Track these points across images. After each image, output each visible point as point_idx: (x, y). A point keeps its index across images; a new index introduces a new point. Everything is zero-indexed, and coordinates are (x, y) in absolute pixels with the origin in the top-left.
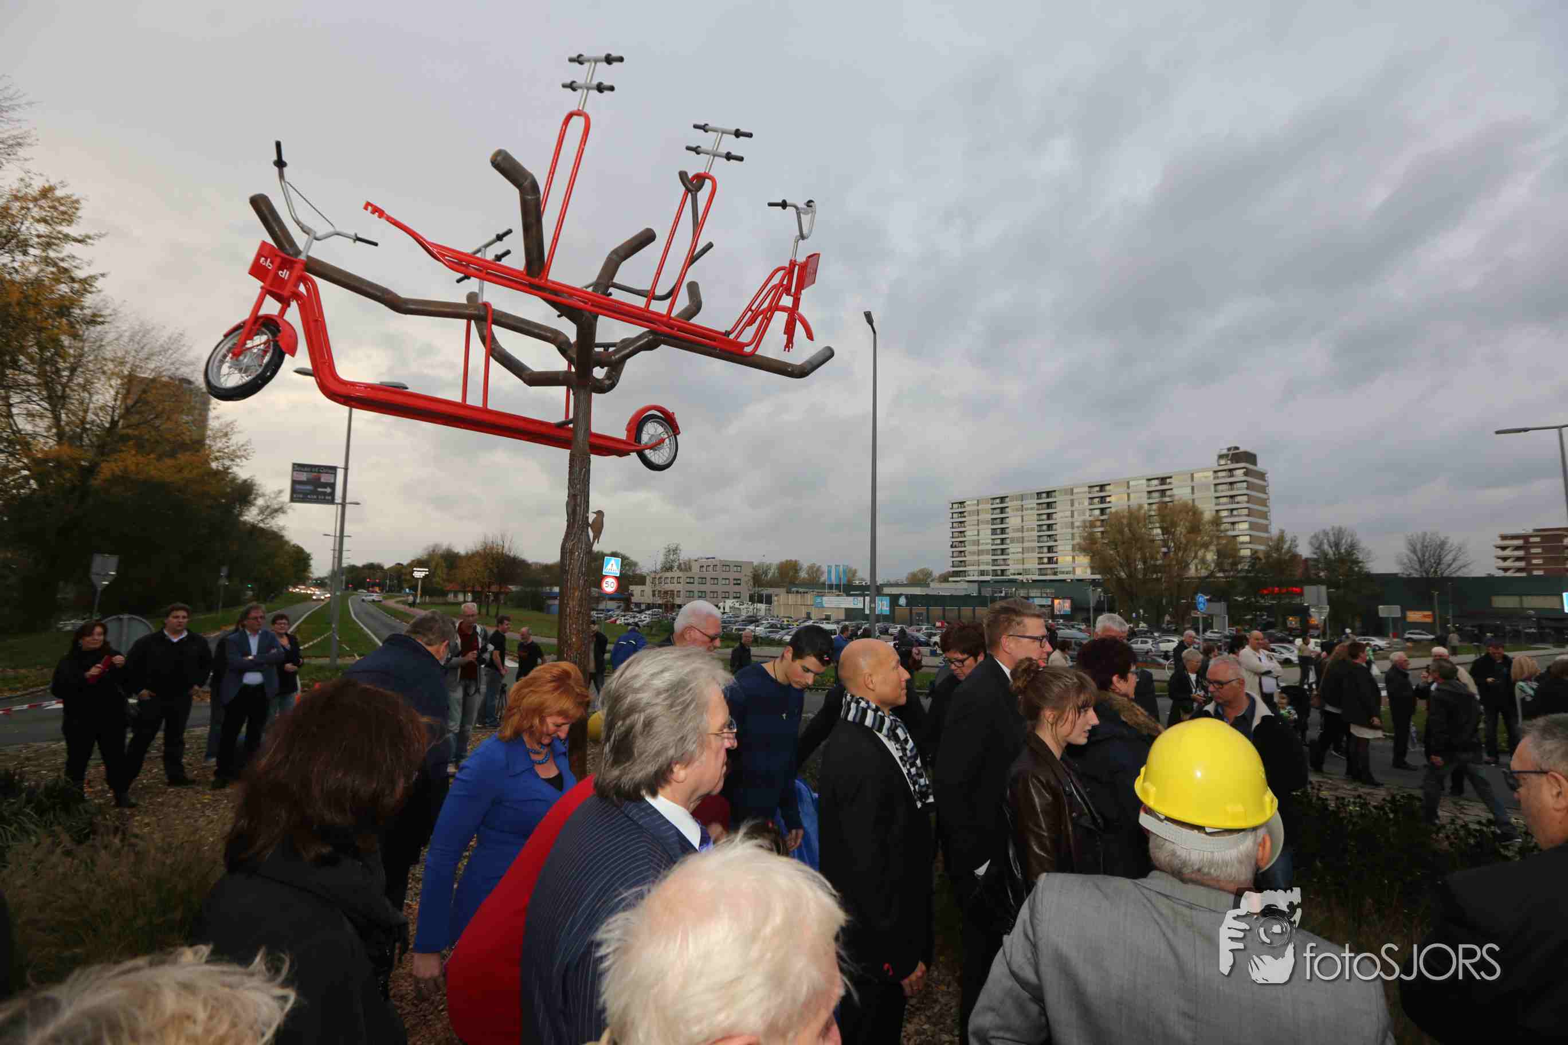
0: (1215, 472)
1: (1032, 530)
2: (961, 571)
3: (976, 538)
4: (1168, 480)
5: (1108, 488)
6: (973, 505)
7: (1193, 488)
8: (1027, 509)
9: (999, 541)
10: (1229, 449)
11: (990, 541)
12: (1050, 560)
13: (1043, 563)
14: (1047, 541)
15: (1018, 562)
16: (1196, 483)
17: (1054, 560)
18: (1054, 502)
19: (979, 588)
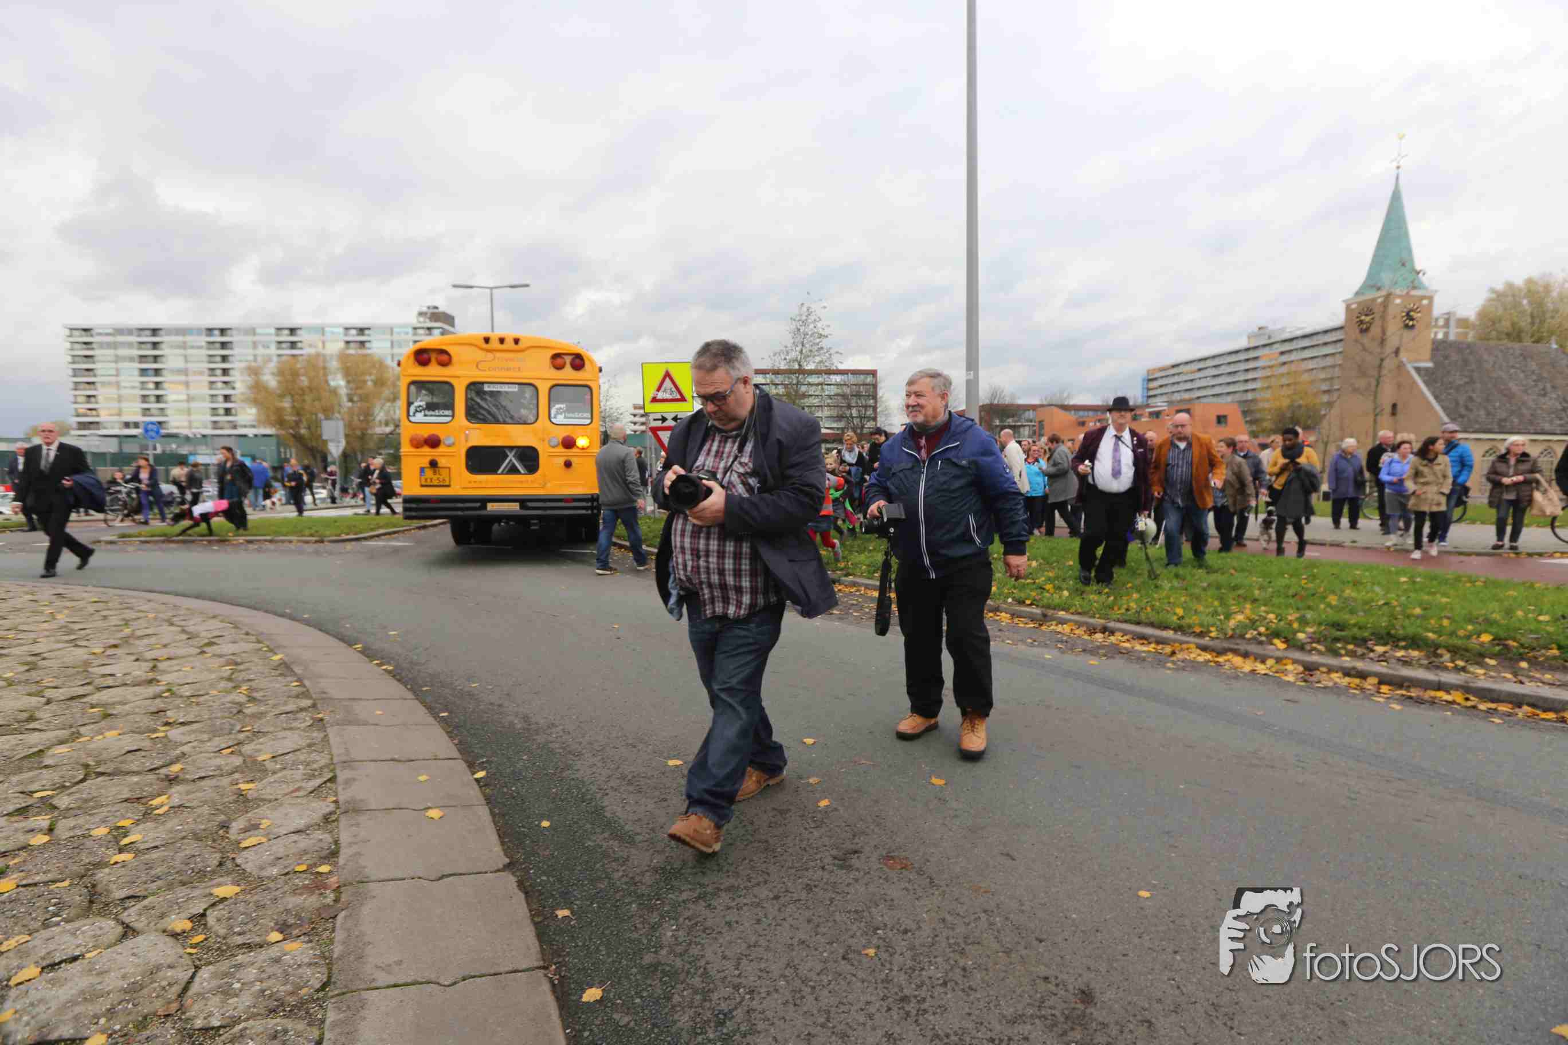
0: (415, 329)
1: (201, 373)
2: (91, 423)
3: (113, 379)
4: (367, 332)
5: (299, 332)
6: (108, 334)
7: (392, 343)
8: (193, 347)
9: (151, 386)
10: (429, 308)
11: (138, 384)
12: (228, 412)
13: (218, 415)
14: (222, 389)
15: (179, 411)
16: (395, 337)
17: (233, 411)
18: (231, 342)
19: (120, 444)
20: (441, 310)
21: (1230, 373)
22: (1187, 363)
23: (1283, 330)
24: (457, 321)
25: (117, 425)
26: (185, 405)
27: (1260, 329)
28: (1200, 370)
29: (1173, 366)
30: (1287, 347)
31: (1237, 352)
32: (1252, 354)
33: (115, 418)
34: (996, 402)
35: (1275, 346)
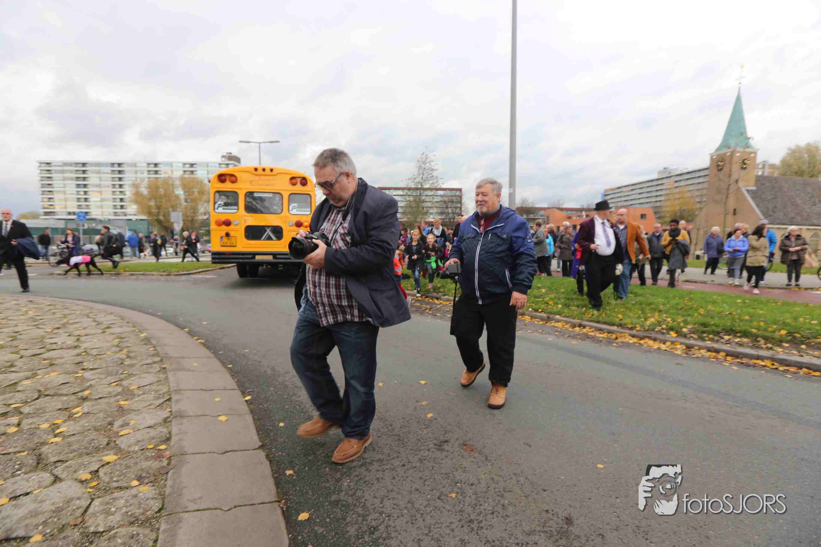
0: (220, 164)
1: (108, 187)
2: (51, 212)
3: (63, 189)
4: (195, 166)
5: (159, 166)
6: (60, 166)
7: (208, 172)
8: (104, 173)
9: (82, 193)
10: (227, 153)
11: (75, 192)
12: (122, 207)
13: (117, 209)
14: (119, 195)
15: (98, 207)
16: (210, 169)
17: (125, 207)
18: (123, 171)
19: (66, 224)
20: (233, 154)
21: (648, 192)
22: (626, 186)
23: (676, 169)
24: (242, 161)
25: (64, 214)
26: (99, 203)
27: (665, 169)
28: (632, 190)
29: (618, 188)
30: (678, 178)
31: (652, 181)
32: (660, 182)
33: (64, 210)
34: (524, 206)
35: (673, 178)
